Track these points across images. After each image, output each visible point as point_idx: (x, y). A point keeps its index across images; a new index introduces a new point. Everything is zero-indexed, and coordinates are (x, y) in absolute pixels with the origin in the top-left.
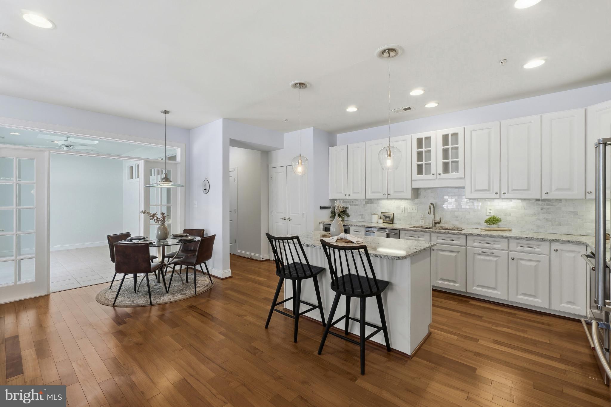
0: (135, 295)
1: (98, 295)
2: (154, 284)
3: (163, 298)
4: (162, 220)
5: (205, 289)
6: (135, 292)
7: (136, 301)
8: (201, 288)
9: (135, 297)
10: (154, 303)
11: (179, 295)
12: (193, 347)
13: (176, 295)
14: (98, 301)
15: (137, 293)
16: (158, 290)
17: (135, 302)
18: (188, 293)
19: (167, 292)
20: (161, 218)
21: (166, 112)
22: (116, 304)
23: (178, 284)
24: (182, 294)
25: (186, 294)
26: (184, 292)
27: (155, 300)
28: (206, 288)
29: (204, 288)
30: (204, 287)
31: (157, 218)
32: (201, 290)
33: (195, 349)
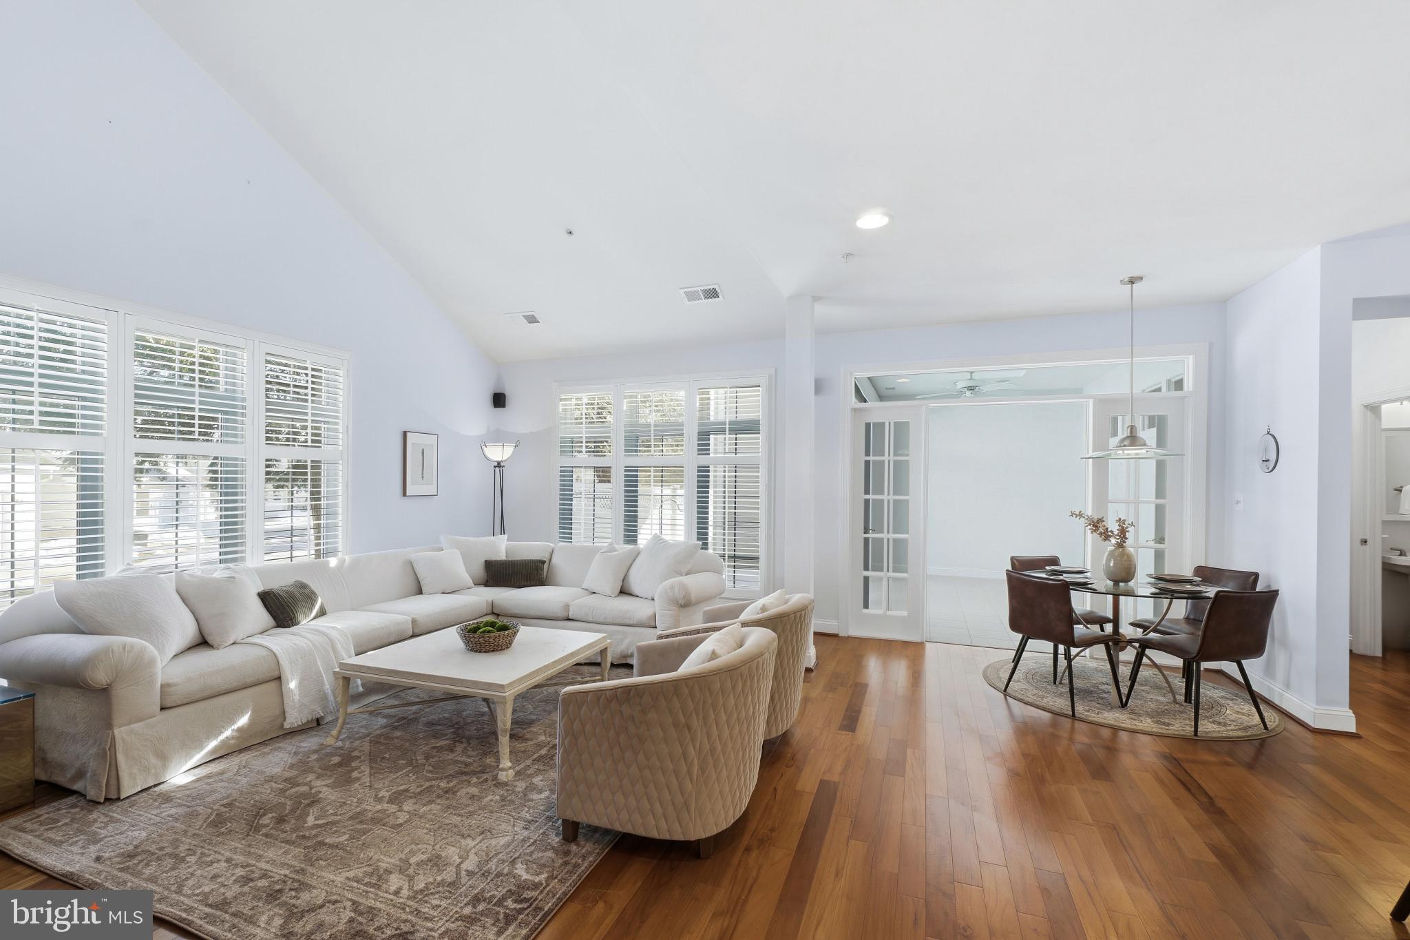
0: (1052, 687)
1: (988, 666)
2: (1104, 680)
3: (1106, 714)
4: (1120, 536)
5: (1231, 734)
6: (1055, 683)
7: (1049, 698)
8: (1223, 728)
9: (1049, 692)
10: (1082, 716)
11: (1149, 720)
12: (1118, 834)
13: (1141, 718)
14: (986, 677)
15: (1057, 687)
16: (1104, 695)
17: (1045, 700)
18: (1177, 725)
19: (1124, 705)
20: (1116, 532)
21: (1132, 281)
22: (1009, 690)
23: (1162, 699)
24: (1157, 722)
25: (1169, 725)
26: (1166, 721)
27: (1088, 711)
28: (1240, 734)
29: (1232, 730)
30: (1232, 727)
31: (1107, 529)
32: (1219, 731)
33: (1121, 841)
